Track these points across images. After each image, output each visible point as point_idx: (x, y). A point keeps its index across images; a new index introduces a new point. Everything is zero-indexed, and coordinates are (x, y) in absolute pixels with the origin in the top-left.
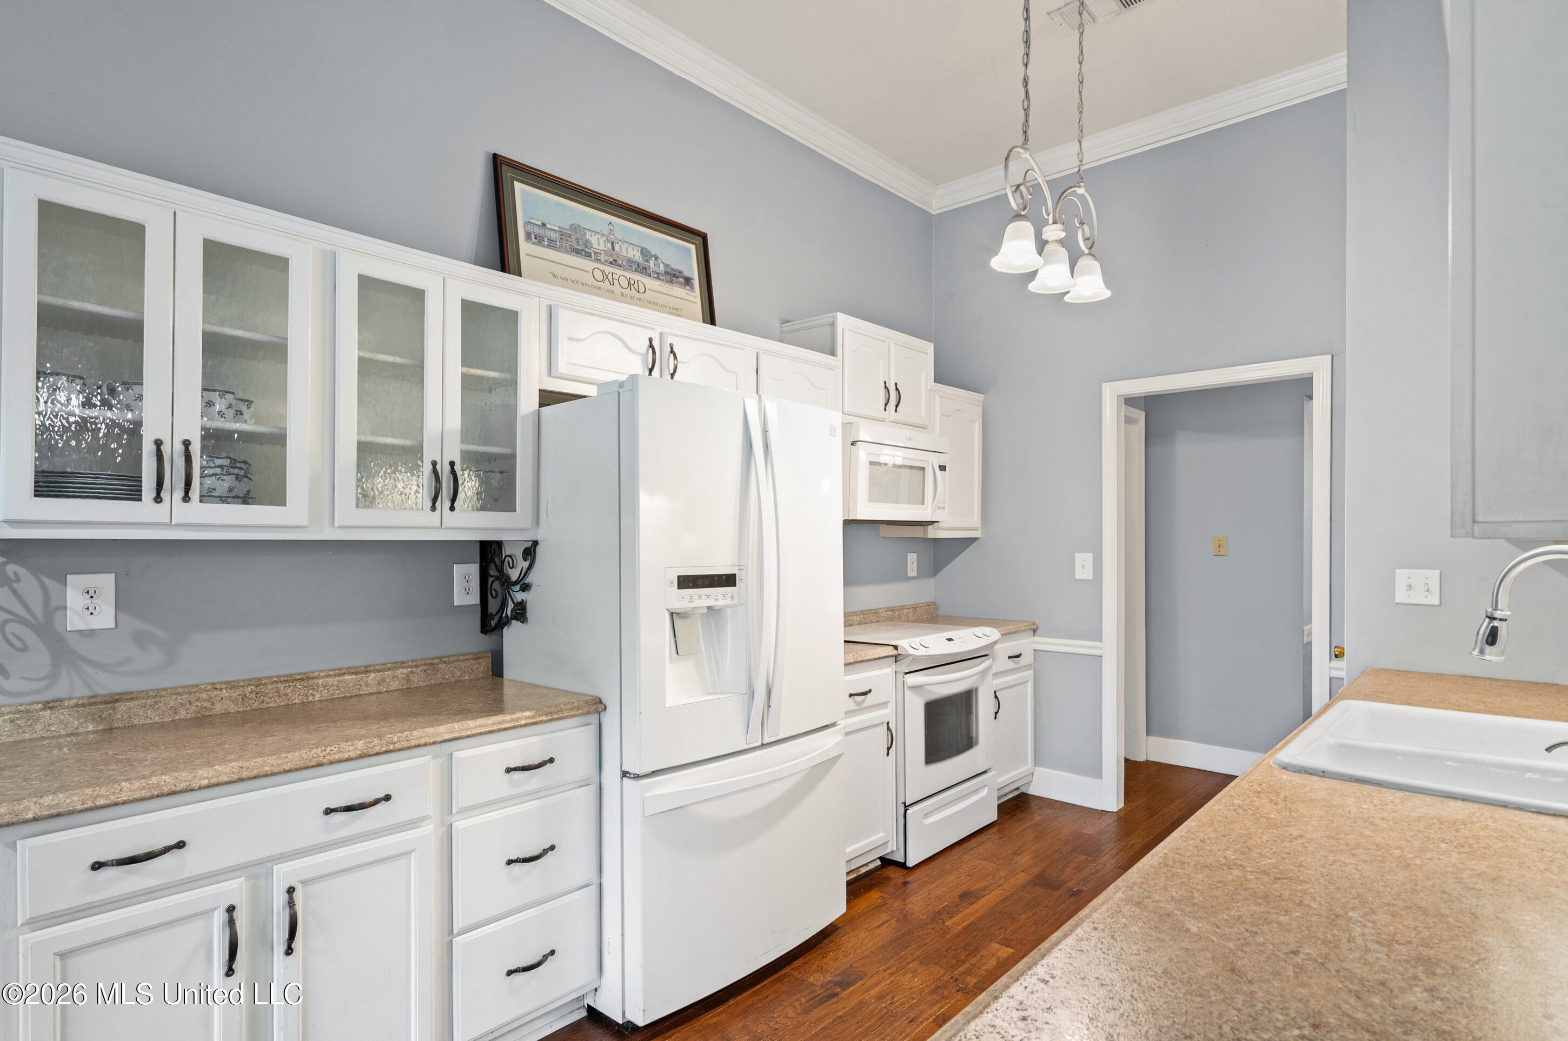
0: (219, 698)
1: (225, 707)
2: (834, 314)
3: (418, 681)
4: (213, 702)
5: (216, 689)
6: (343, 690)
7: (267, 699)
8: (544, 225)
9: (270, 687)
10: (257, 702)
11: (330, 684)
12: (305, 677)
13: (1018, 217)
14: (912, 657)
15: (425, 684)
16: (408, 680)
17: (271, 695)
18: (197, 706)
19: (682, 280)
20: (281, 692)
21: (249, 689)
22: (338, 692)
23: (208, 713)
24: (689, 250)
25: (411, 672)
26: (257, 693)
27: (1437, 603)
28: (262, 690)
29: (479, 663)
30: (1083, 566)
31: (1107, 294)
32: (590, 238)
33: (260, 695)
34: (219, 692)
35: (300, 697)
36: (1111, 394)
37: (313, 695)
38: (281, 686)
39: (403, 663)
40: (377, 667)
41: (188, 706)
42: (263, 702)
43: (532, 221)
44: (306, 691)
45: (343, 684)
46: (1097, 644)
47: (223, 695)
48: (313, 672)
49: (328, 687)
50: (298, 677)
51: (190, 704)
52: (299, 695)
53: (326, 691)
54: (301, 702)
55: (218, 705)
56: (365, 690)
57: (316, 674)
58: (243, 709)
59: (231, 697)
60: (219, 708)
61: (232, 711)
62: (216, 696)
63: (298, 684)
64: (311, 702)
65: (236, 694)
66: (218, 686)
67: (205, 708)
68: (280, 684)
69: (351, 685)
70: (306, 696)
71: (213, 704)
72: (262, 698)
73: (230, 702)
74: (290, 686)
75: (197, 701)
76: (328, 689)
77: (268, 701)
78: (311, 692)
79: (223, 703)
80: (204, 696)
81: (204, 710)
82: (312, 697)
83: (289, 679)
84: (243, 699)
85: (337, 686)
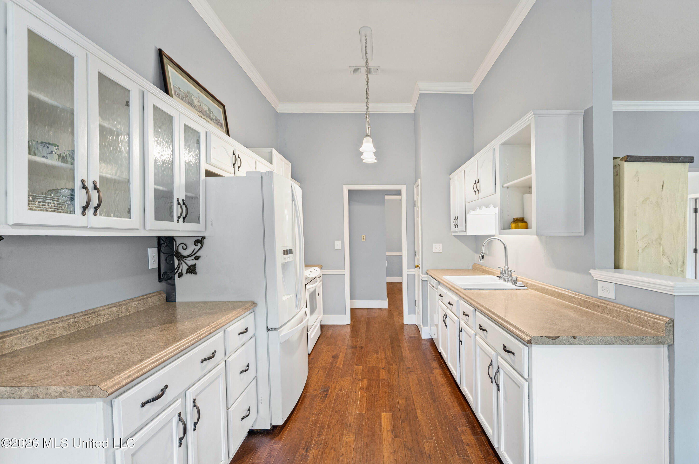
0: (58, 328)
1: (61, 332)
2: (271, 148)
3: (141, 307)
4: (55, 331)
5: (54, 323)
6: (112, 316)
7: (80, 326)
8: (179, 89)
9: (81, 318)
10: (75, 328)
11: (107, 313)
12: (94, 311)
13: (368, 136)
14: (309, 278)
15: (143, 309)
16: (137, 307)
17: (82, 323)
18: (47, 334)
19: (220, 124)
20: (86, 321)
21: (72, 321)
22: (110, 317)
23: (53, 337)
24: (220, 111)
25: (138, 303)
26: (76, 323)
27: (441, 252)
28: (78, 320)
29: (162, 296)
30: (338, 245)
31: (376, 161)
32: (193, 99)
33: (77, 323)
34: (57, 325)
35: (94, 322)
36: (346, 189)
37: (100, 320)
38: (86, 317)
39: (133, 299)
40: (123, 303)
41: (43, 334)
42: (78, 327)
43: (176, 86)
44: (97, 319)
45: (112, 312)
46: (344, 270)
47: (60, 326)
48: (96, 308)
49: (106, 315)
50: (91, 312)
51: (44, 333)
52: (94, 321)
53: (105, 318)
54: (95, 325)
55: (58, 332)
56: (121, 315)
57: (98, 309)
58: (70, 333)
59: (64, 326)
60: (58, 334)
61: (65, 334)
62: (57, 327)
63: (93, 315)
64: (100, 324)
65: (65, 324)
66: (54, 321)
67: (51, 334)
68: (85, 316)
69: (115, 313)
70: (97, 321)
71: (55, 332)
72: (78, 325)
73: (63, 330)
74: (90, 317)
75: (47, 331)
76: (106, 316)
77: (81, 326)
78: (99, 319)
79: (60, 331)
80: (50, 327)
81: (51, 336)
82: (99, 322)
83: (88, 313)
84: (69, 327)
85: (110, 314)
